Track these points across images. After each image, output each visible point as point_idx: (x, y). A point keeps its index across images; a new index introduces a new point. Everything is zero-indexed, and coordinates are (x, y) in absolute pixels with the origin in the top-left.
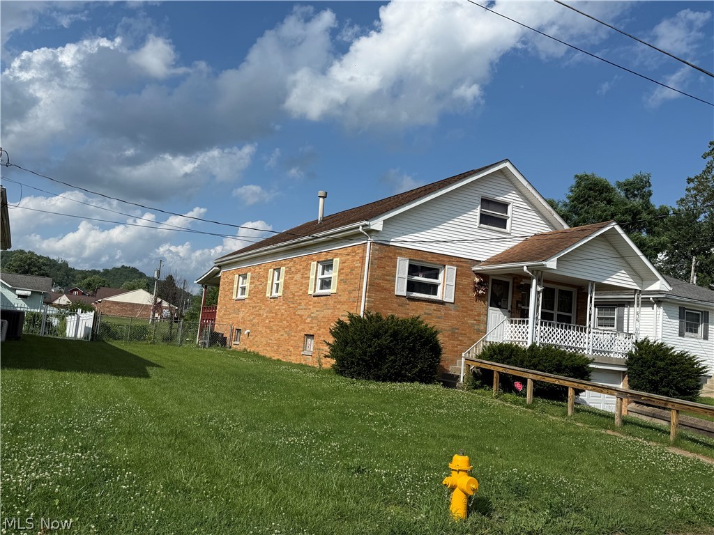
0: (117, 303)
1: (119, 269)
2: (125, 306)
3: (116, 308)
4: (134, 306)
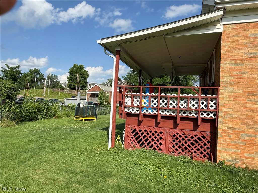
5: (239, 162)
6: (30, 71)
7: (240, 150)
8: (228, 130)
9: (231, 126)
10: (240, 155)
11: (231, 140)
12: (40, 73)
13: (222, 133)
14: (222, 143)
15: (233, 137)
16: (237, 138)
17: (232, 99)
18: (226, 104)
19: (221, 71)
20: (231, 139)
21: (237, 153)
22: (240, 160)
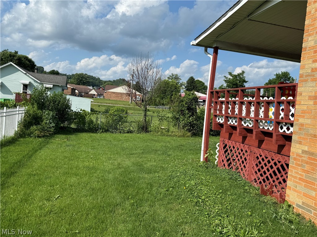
0: (114, 93)
1: (118, 80)
2: (118, 94)
3: (113, 95)
4: (122, 94)
5: (311, 212)
6: (276, 76)
7: (314, 193)
8: (303, 155)
9: (306, 148)
10: (314, 201)
11: (305, 173)
12: (290, 77)
13: (295, 159)
14: (293, 175)
15: (307, 167)
16: (312, 170)
17: (311, 102)
18: (304, 112)
19: (302, 55)
20: (304, 171)
21: (310, 197)
22: (313, 209)
